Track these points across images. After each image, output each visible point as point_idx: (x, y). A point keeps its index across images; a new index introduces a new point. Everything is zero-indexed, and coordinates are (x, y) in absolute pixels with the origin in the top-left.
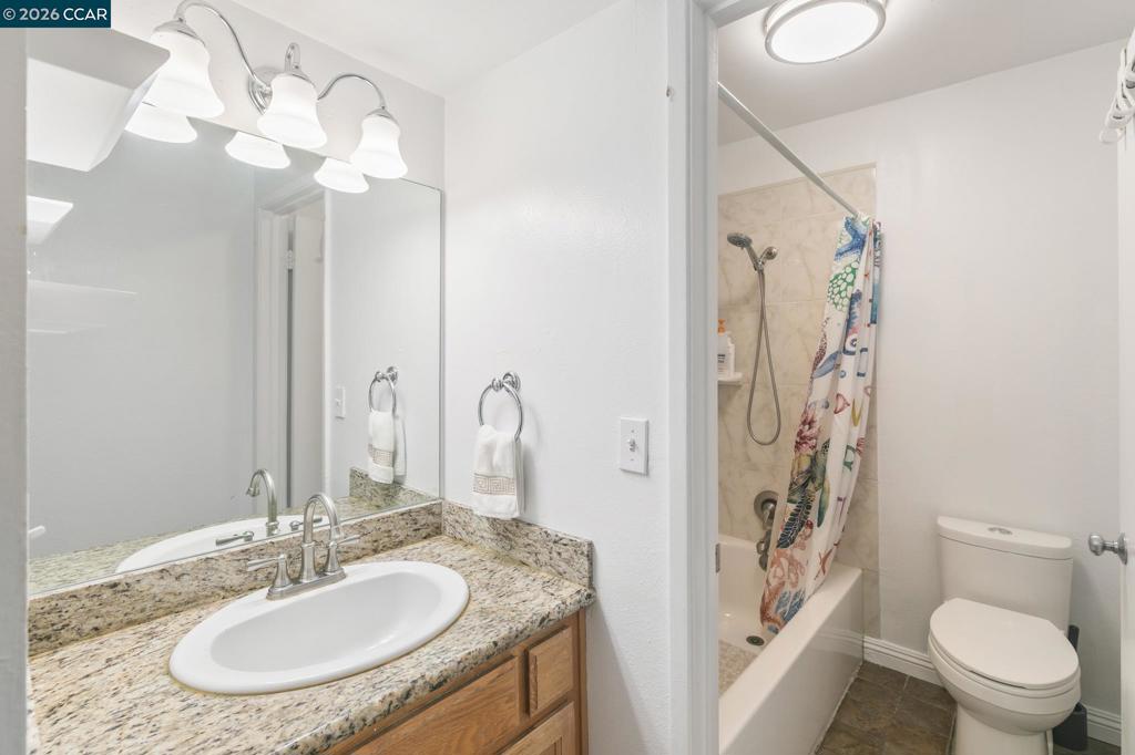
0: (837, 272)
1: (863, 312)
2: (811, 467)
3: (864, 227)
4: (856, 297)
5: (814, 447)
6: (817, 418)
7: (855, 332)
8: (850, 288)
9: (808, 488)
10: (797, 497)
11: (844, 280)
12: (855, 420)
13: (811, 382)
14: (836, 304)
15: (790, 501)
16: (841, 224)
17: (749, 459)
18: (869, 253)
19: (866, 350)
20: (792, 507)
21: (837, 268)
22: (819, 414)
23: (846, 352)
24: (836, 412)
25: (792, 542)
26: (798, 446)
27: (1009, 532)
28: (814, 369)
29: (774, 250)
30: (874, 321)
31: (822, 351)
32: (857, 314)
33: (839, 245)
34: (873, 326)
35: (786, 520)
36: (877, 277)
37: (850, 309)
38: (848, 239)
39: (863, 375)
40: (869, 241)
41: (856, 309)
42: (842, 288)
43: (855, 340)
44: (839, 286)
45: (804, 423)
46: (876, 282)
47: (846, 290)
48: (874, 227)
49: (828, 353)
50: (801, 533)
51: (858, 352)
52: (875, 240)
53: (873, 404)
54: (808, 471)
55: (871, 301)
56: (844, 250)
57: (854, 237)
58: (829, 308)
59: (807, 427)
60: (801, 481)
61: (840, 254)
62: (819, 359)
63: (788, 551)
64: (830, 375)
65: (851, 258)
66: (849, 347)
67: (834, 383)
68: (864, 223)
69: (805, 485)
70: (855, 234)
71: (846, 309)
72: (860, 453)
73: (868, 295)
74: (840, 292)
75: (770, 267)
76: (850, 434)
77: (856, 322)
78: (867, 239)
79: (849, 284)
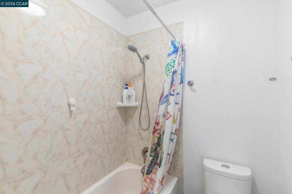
0: (168, 62)
1: (177, 79)
2: (158, 141)
3: (178, 44)
4: (175, 72)
5: (159, 133)
6: (160, 122)
7: (174, 86)
8: (172, 68)
9: (158, 149)
10: (153, 154)
11: (171, 65)
12: (174, 122)
13: (159, 107)
14: (168, 75)
15: (151, 156)
16: (170, 43)
17: (140, 135)
18: (180, 55)
19: (179, 94)
20: (151, 158)
21: (168, 60)
22: (161, 120)
23: (171, 94)
24: (167, 119)
25: (151, 172)
26: (154, 132)
27: (229, 167)
28: (160, 101)
29: (149, 56)
30: (182, 82)
31: (163, 94)
32: (175, 79)
33: (169, 51)
34: (182, 84)
35: (149, 164)
36: (183, 65)
37: (173, 77)
38: (172, 49)
39: (178, 104)
40: (180, 50)
41: (175, 77)
42: (170, 69)
43: (174, 90)
44: (169, 68)
45: (156, 123)
46: (183, 67)
47: (171, 69)
48: (182, 45)
49: (165, 95)
50: (155, 167)
51: (175, 95)
52: (182, 51)
53: (181, 115)
54: (157, 143)
55: (180, 74)
56: (170, 53)
57: (174, 48)
58: (165, 76)
59: (157, 125)
60: (154, 148)
61: (169, 55)
62: (161, 97)
63: (150, 176)
64: (165, 104)
65: (174, 56)
66: (172, 93)
67: (167, 108)
68: (178, 42)
69: (156, 149)
70: (175, 47)
71: (171, 77)
72: (176, 134)
73: (179, 72)
74: (169, 70)
75: (147, 62)
76: (172, 127)
77: (174, 82)
78: (179, 49)
79: (172, 67)
